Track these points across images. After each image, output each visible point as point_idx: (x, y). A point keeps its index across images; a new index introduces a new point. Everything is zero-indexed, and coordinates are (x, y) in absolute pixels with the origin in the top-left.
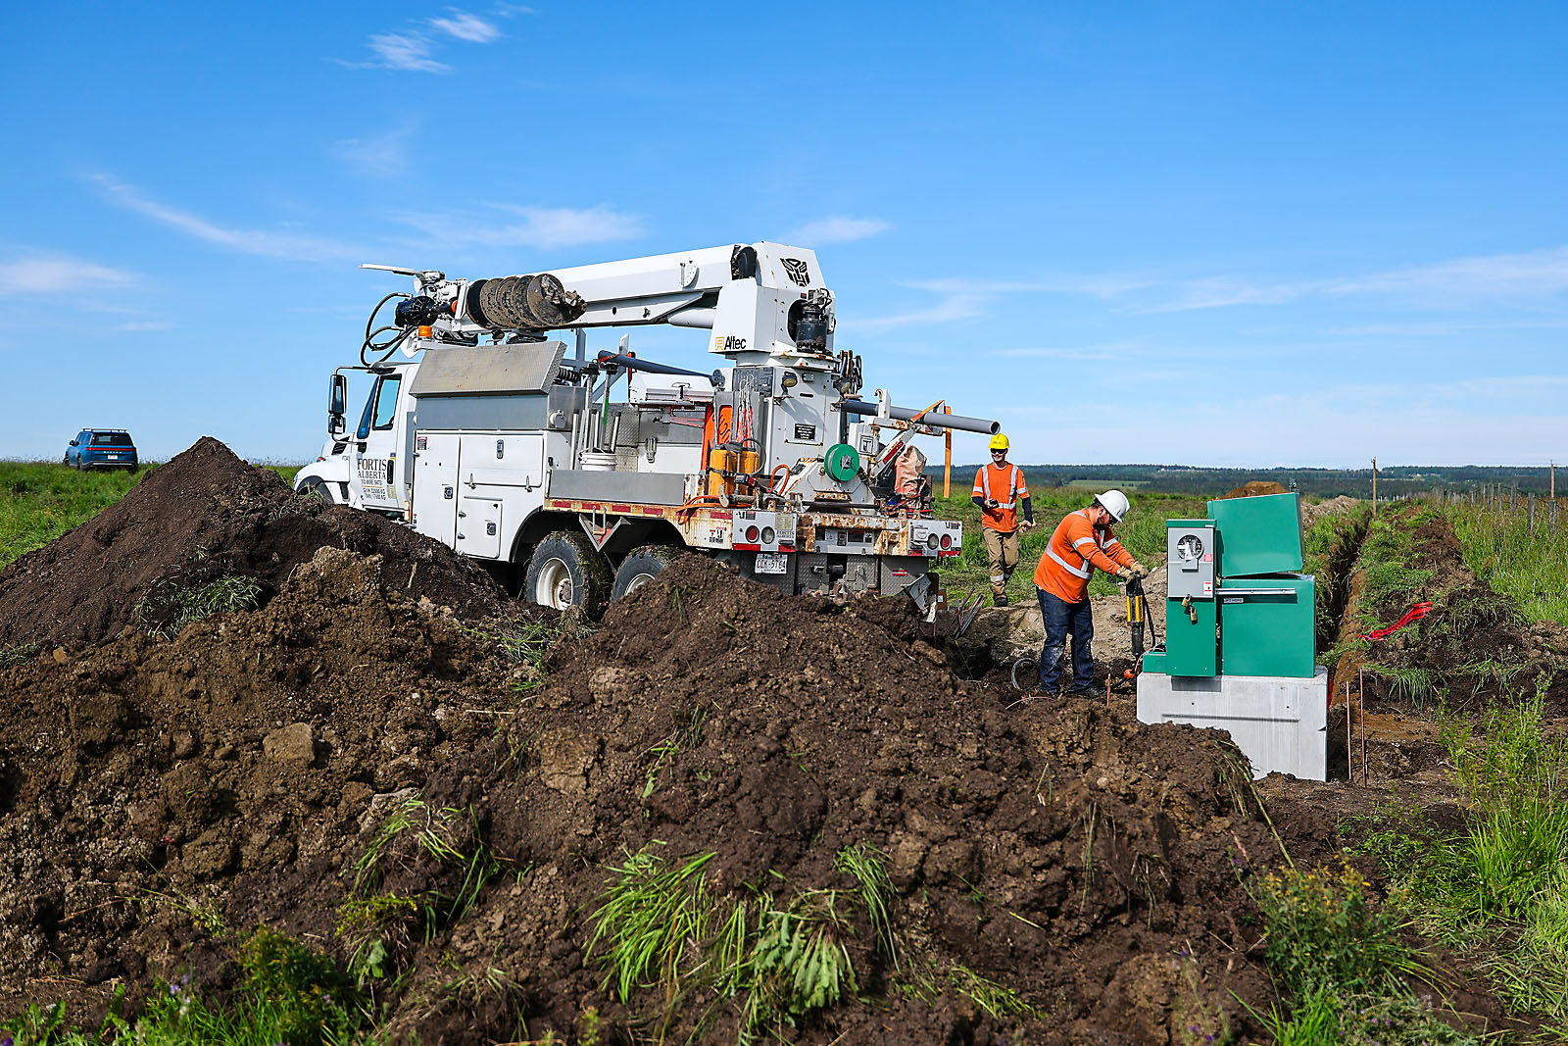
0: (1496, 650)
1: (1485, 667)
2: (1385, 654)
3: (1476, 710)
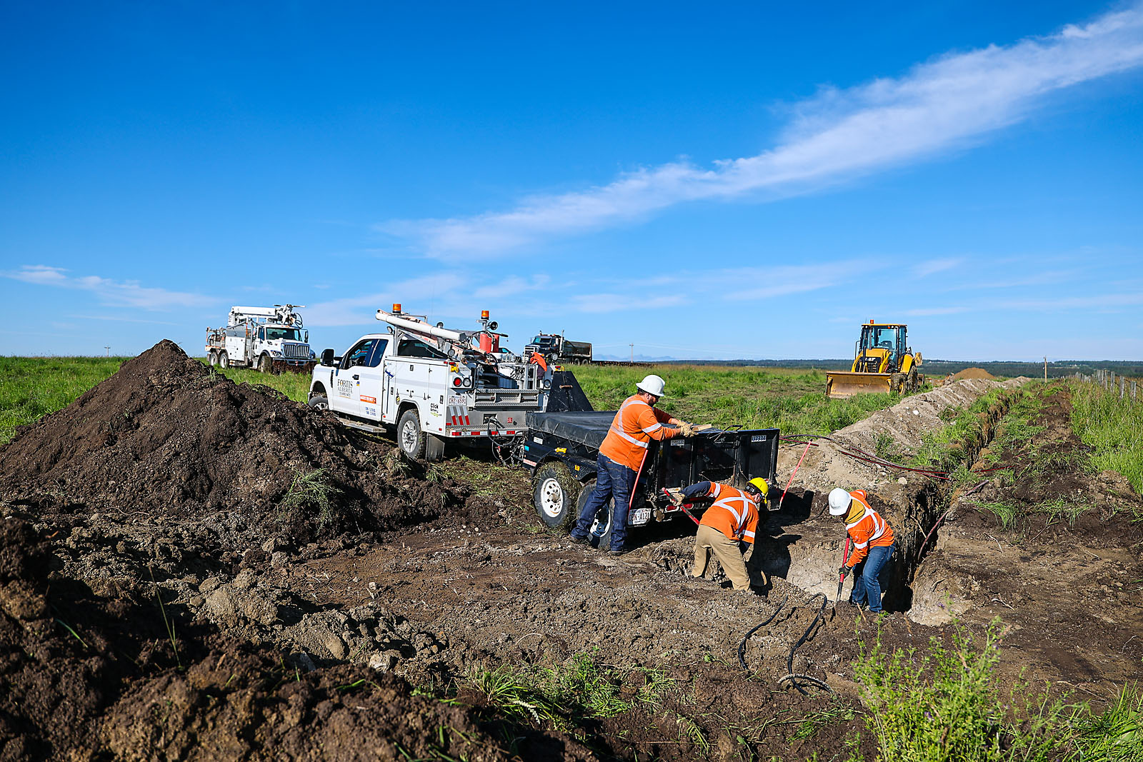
0: (1068, 492)
1: (1058, 506)
2: (986, 490)
3: (1052, 538)
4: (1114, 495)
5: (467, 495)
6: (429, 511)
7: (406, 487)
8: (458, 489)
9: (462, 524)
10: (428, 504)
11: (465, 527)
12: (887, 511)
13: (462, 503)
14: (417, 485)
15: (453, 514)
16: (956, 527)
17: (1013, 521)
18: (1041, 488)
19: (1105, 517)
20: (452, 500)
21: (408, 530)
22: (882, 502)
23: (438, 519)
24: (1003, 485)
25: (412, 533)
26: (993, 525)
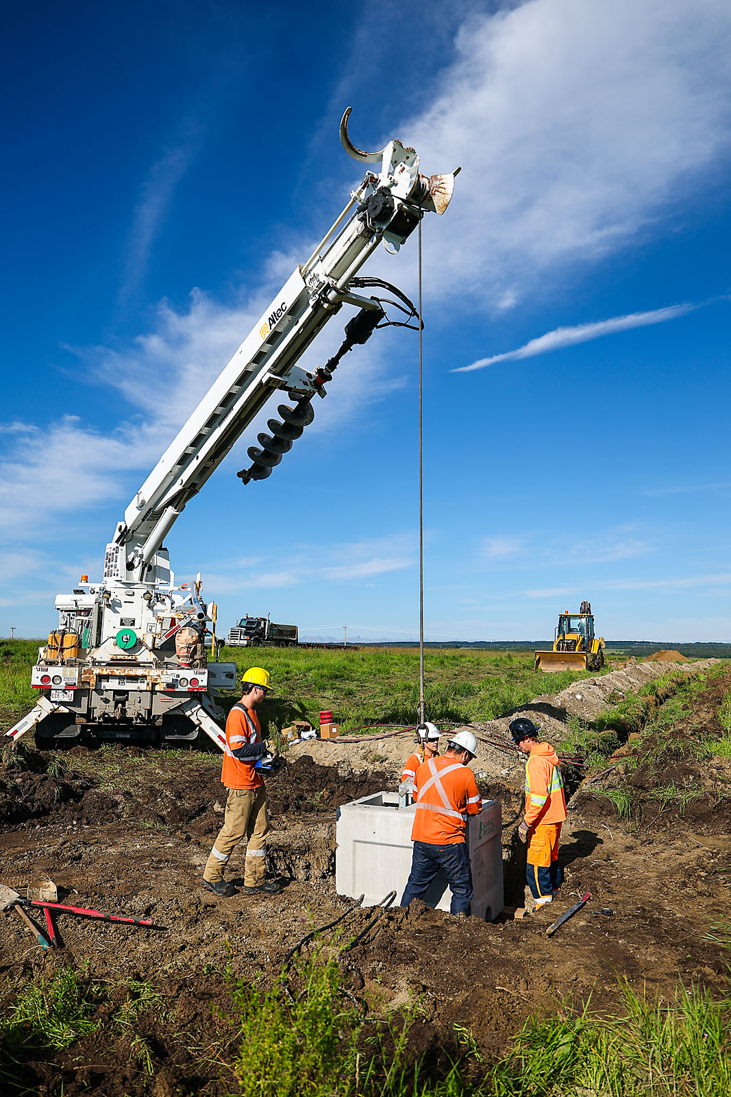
0: (681, 779)
1: (669, 792)
2: (610, 777)
3: (665, 825)
4: (722, 781)
5: (88, 788)
6: (39, 806)
7: (19, 780)
8: (77, 783)
9: (73, 819)
10: (39, 799)
11: (75, 823)
12: (513, 800)
13: (78, 797)
14: (30, 779)
15: (66, 809)
16: (576, 816)
17: (628, 808)
18: (655, 775)
19: (713, 802)
20: (69, 794)
21: (10, 827)
22: (508, 791)
23: (49, 814)
24: (626, 772)
25: (15, 831)
26: (610, 813)
